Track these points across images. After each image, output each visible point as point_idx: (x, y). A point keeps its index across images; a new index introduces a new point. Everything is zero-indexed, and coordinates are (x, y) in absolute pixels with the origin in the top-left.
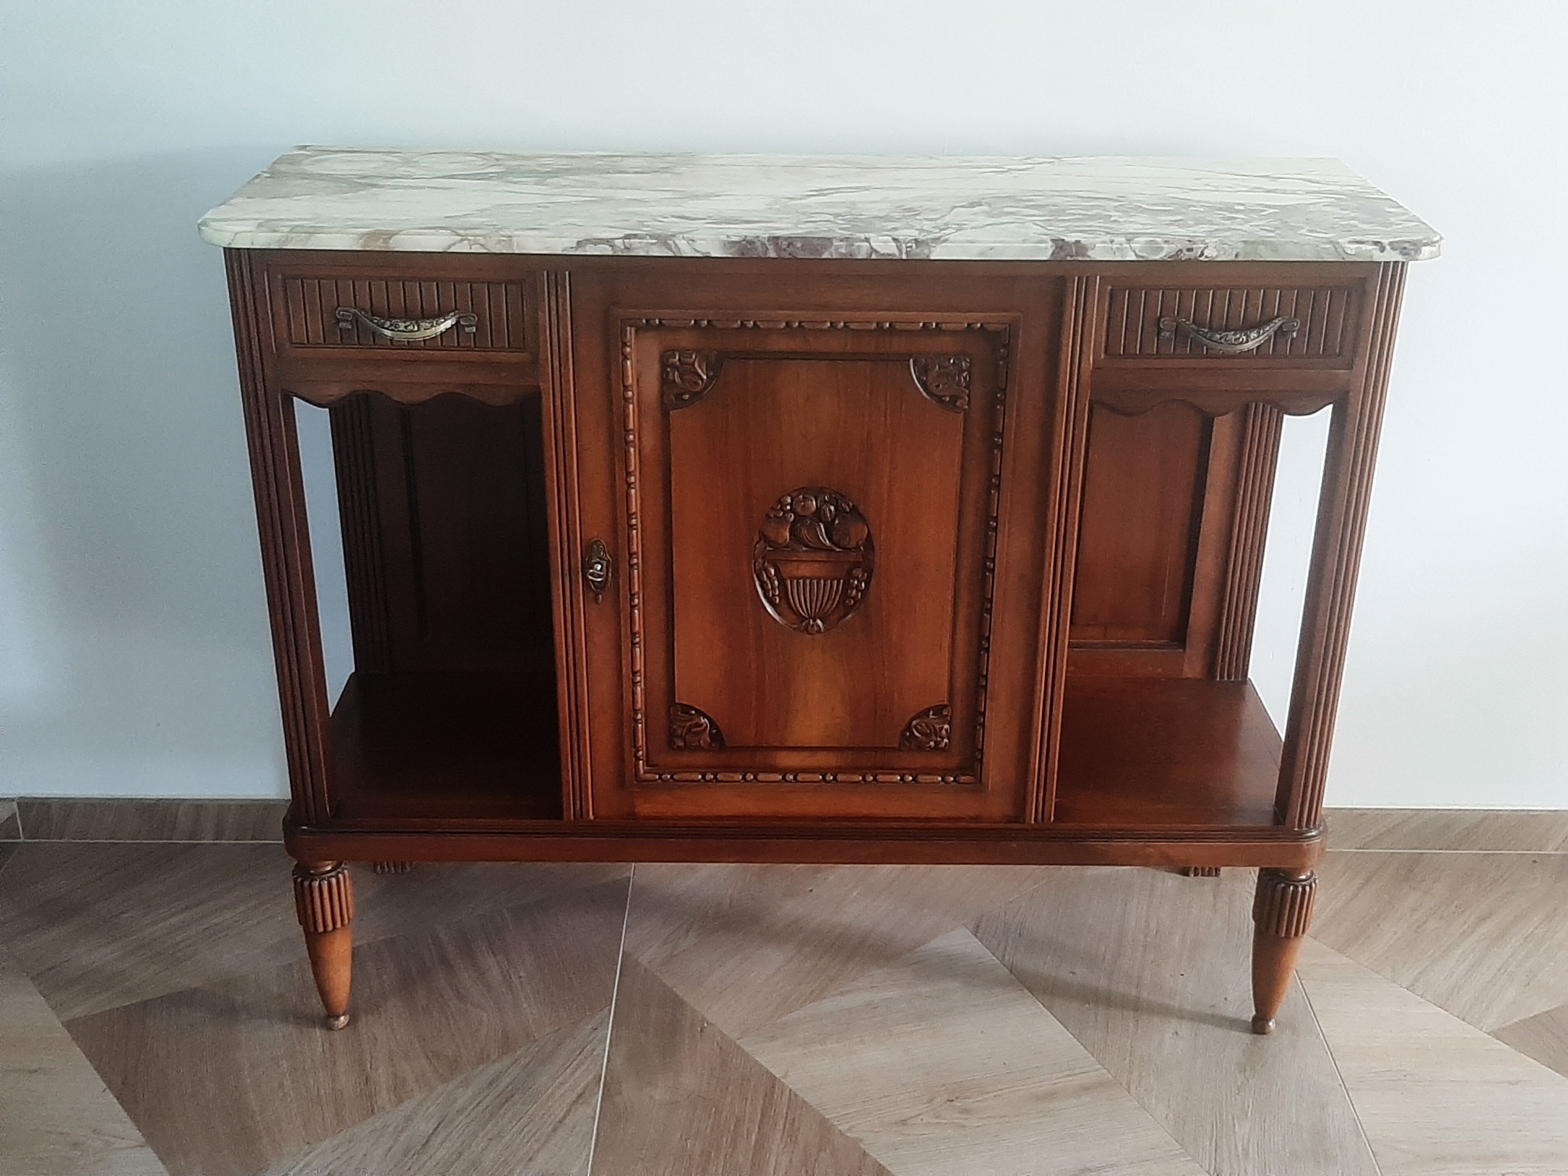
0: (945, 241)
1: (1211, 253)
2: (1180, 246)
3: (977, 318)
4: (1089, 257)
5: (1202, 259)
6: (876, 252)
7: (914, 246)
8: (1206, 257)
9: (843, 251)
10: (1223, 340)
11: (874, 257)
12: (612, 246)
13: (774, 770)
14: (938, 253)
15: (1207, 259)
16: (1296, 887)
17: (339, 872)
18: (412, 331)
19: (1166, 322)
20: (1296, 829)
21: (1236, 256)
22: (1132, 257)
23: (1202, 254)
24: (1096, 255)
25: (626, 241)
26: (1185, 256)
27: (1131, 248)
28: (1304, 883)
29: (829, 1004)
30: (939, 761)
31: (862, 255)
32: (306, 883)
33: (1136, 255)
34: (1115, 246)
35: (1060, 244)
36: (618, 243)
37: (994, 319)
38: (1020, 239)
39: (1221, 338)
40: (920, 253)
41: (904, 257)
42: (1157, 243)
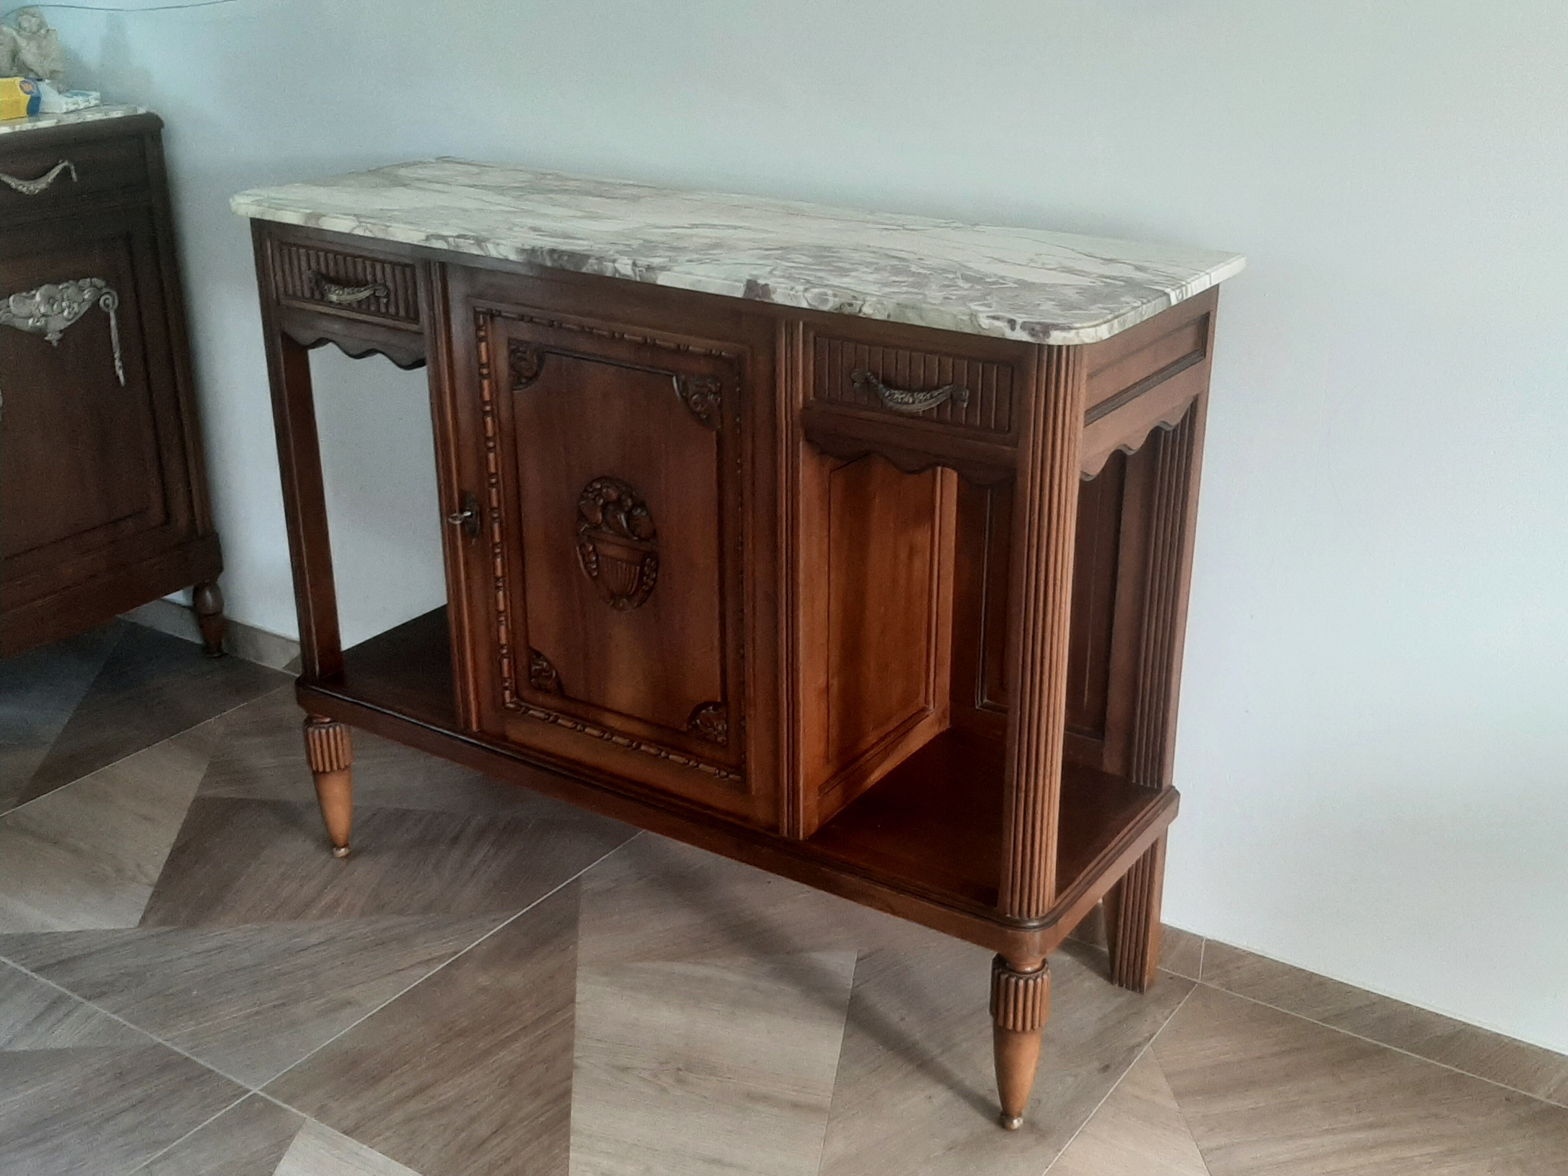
0: (669, 270)
1: (867, 310)
2: (843, 300)
3: (713, 345)
4: (772, 299)
5: (861, 315)
6: (620, 273)
7: (644, 271)
8: (865, 314)
9: (596, 267)
11: (617, 276)
12: (447, 242)
14: (663, 280)
15: (864, 316)
20: (1009, 915)
21: (889, 316)
22: (804, 305)
23: (860, 311)
24: (779, 298)
25: (456, 239)
26: (847, 310)
27: (804, 296)
29: (679, 967)
30: (719, 755)
31: (609, 274)
33: (810, 304)
34: (792, 293)
35: (751, 285)
36: (451, 240)
37: (724, 348)
38: (723, 276)
40: (649, 277)
41: (638, 279)
42: (826, 295)
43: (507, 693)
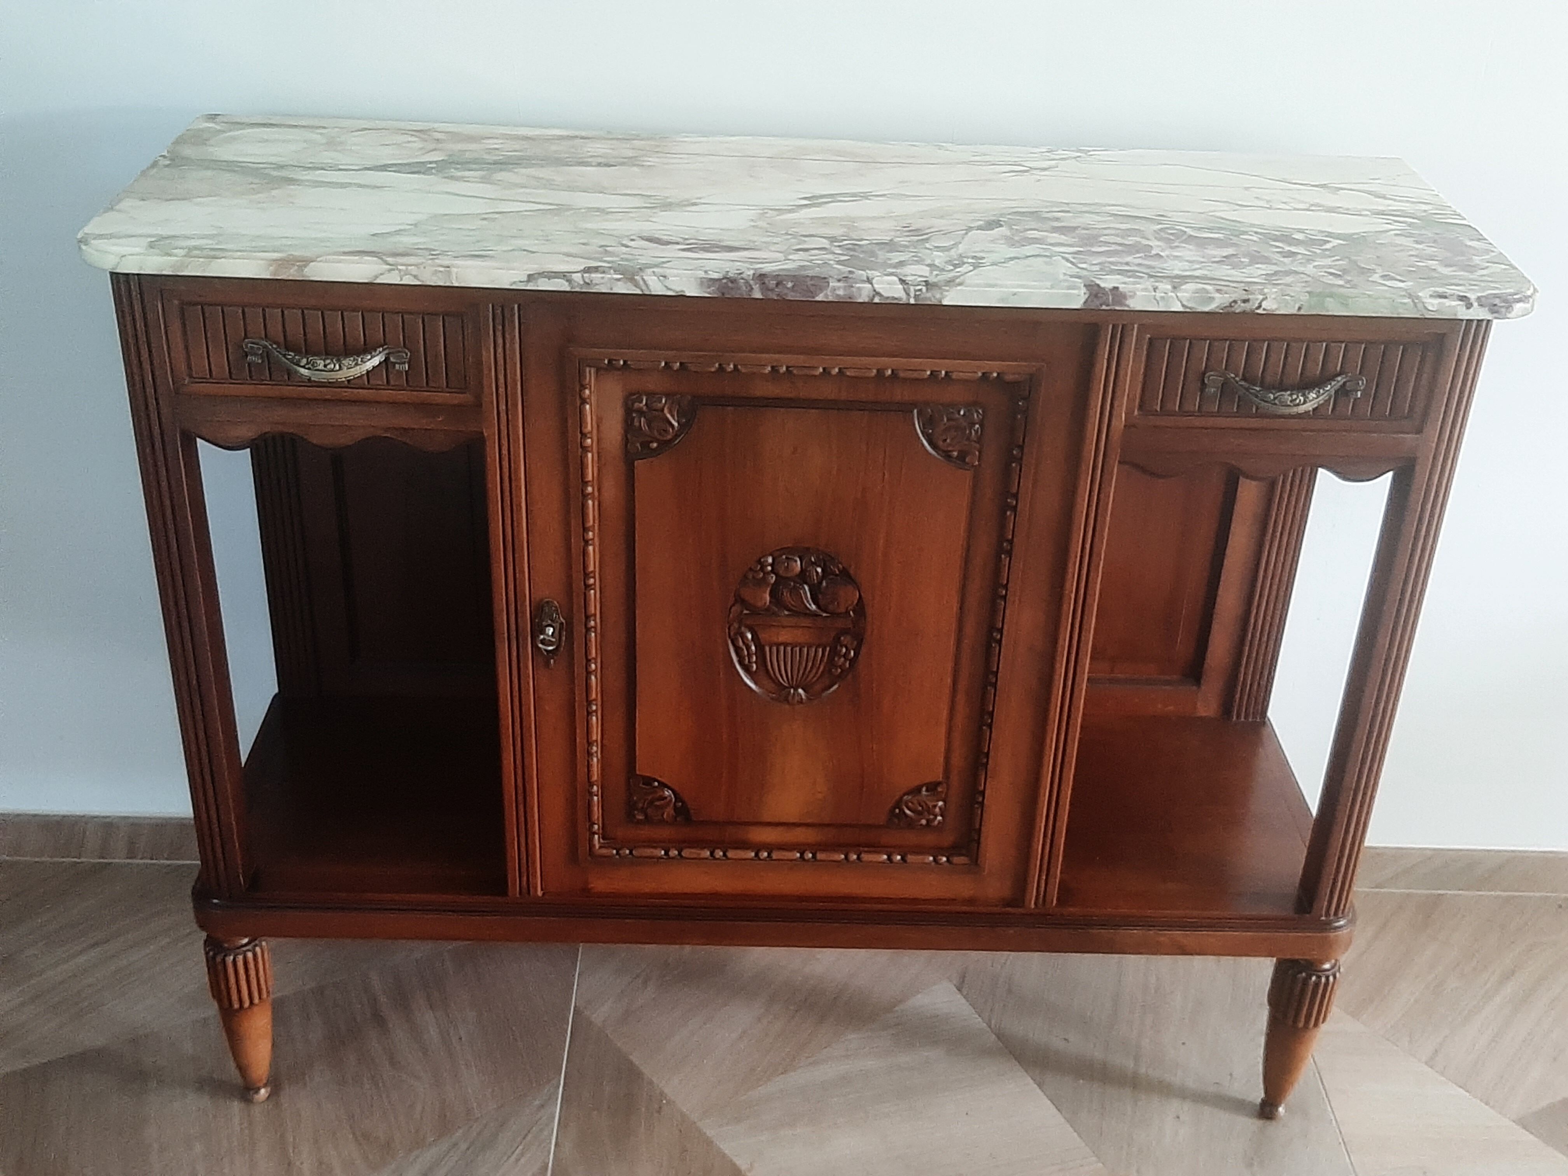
0: (960, 284)
1: (1269, 305)
2: (1234, 297)
3: (994, 368)
4: (1128, 306)
5: (1260, 311)
6: (878, 294)
7: (924, 289)
8: (1264, 309)
9: (841, 292)
10: (1277, 401)
11: (877, 300)
12: (569, 281)
13: (744, 845)
14: (951, 298)
15: (1264, 312)
16: (1319, 977)
17: (256, 945)
18: (332, 370)
19: (1212, 377)
20: (1323, 918)
21: (1300, 309)
22: (1178, 308)
23: (1260, 307)
24: (1136, 304)
25: (586, 275)
26: (1239, 308)
27: (1177, 297)
28: (1327, 973)
30: (930, 839)
31: (863, 298)
32: (219, 959)
33: (1183, 306)
34: (1159, 295)
35: (1095, 291)
36: (577, 277)
37: (1013, 370)
38: (1049, 284)
39: (1275, 398)
40: (931, 297)
41: (912, 301)
42: (1207, 292)
43: (596, 836)
